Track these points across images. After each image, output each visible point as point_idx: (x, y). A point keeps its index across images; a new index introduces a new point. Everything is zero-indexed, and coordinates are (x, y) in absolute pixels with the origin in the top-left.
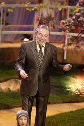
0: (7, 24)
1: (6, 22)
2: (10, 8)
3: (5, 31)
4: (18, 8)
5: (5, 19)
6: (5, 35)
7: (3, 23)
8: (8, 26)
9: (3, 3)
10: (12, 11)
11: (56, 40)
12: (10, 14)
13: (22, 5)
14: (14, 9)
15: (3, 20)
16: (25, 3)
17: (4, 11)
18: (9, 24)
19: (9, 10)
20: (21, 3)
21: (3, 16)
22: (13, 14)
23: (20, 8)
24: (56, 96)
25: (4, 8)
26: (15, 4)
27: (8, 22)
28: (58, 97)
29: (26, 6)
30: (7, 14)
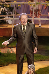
0: (17, 14)
1: (16, 12)
2: (19, 4)
3: (16, 17)
4: (23, 4)
5: (16, 11)
6: (16, 20)
7: (15, 13)
8: (18, 15)
9: (15, 1)
10: (20, 6)
11: (45, 23)
12: (19, 8)
13: (26, 3)
14: (21, 5)
15: (15, 11)
16: (28, 1)
17: (15, 6)
18: (18, 14)
19: (18, 6)
20: (25, 2)
21: (15, 9)
22: (20, 8)
23: (25, 4)
24: (45, 56)
25: (15, 4)
26: (22, 2)
27: (18, 13)
28: (46, 57)
29: (29, 3)
30: (17, 8)
